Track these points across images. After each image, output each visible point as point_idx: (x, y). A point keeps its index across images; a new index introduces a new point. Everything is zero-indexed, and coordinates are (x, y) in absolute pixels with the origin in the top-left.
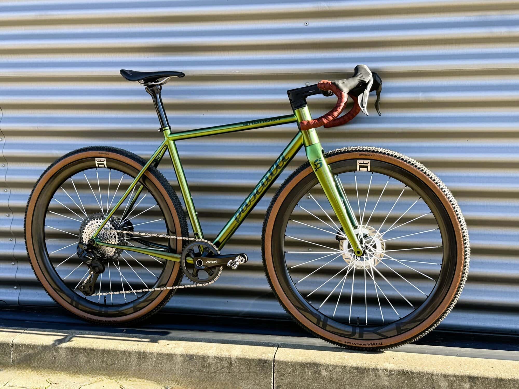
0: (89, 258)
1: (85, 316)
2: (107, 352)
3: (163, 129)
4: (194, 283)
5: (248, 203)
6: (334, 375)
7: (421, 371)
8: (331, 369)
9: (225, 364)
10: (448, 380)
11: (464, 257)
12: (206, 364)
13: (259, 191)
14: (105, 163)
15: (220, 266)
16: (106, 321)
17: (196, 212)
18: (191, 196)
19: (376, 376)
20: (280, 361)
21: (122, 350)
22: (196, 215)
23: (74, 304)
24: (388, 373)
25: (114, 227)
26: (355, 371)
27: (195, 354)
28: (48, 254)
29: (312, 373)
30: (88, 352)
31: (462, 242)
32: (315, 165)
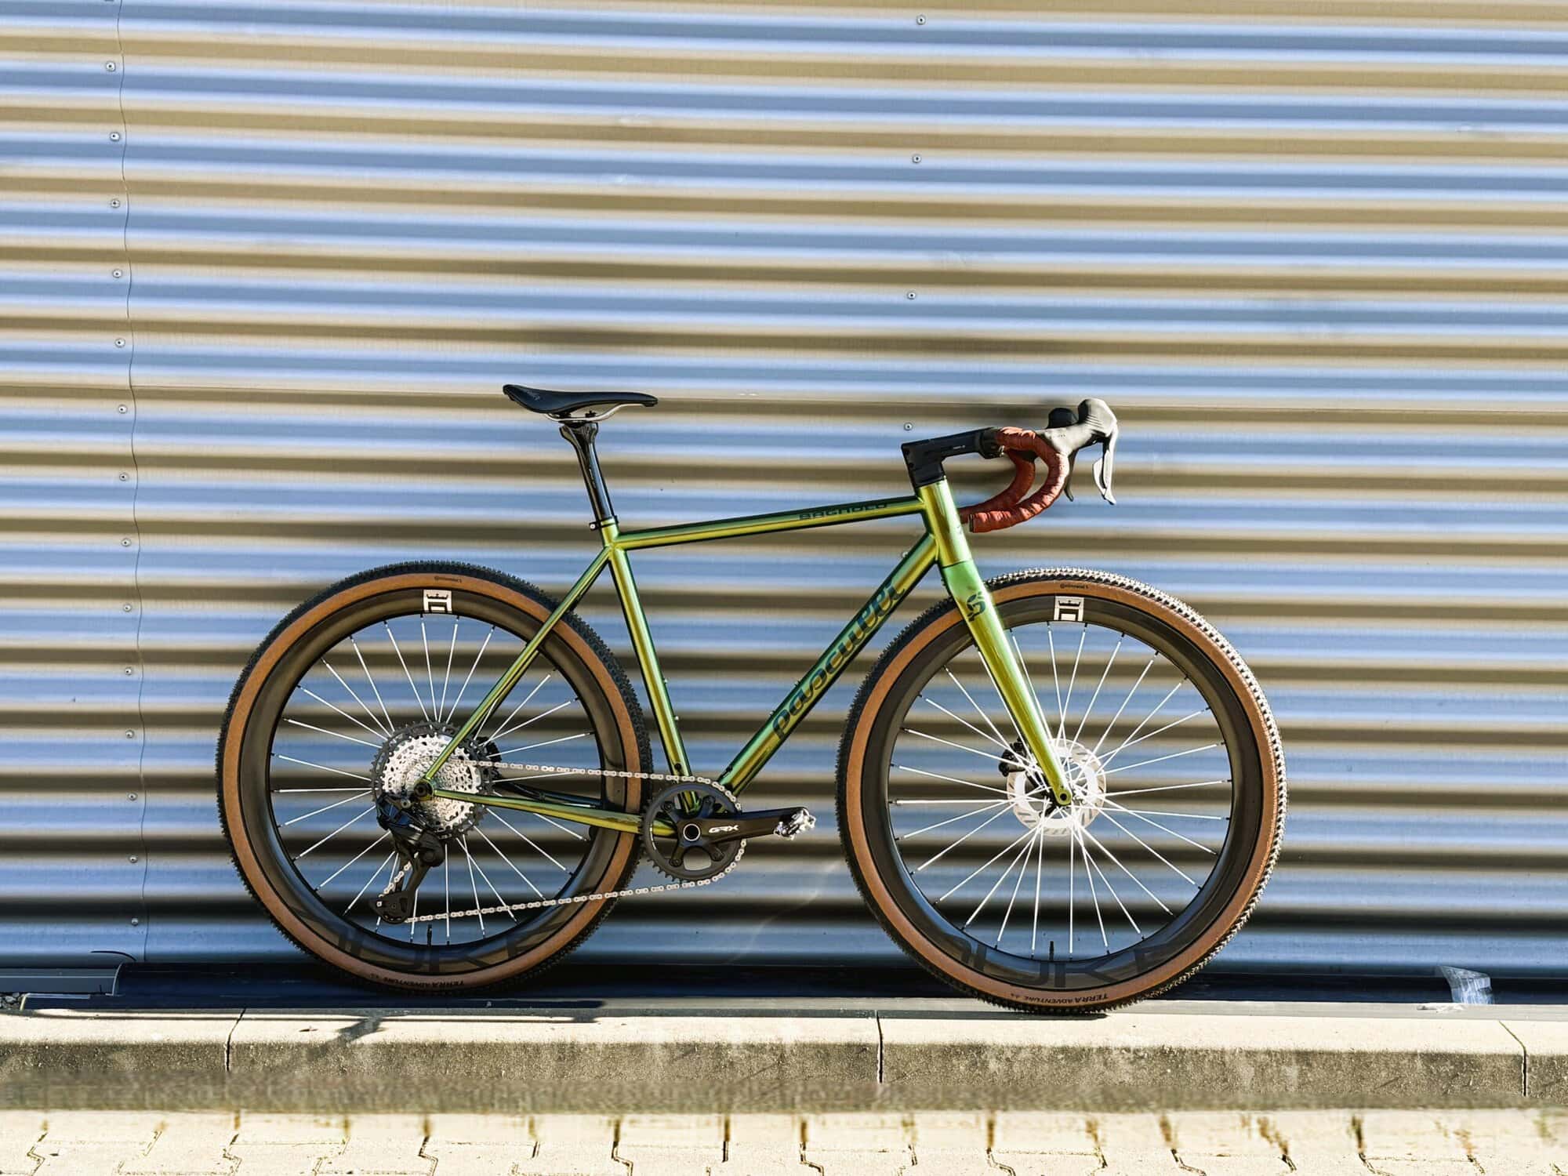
0: (416, 828)
1: (379, 974)
2: (480, 1049)
3: (602, 524)
4: (673, 881)
5: (807, 692)
6: (1016, 1068)
7: (1200, 1046)
8: (1009, 1055)
9: (769, 1059)
10: (1255, 1061)
11: (1278, 801)
12: (723, 1063)
13: (834, 666)
14: (449, 602)
15: (740, 839)
16: (434, 985)
17: (674, 716)
18: (663, 679)
19: (1105, 1064)
20: (896, 1045)
21: (518, 1042)
22: (675, 721)
23: (348, 948)
24: (1131, 1056)
25: (468, 755)
26: (1060, 1056)
27: (697, 1041)
28: (276, 828)
29: (968, 1068)
30: (432, 1051)
31: (1274, 769)
32: (970, 608)
